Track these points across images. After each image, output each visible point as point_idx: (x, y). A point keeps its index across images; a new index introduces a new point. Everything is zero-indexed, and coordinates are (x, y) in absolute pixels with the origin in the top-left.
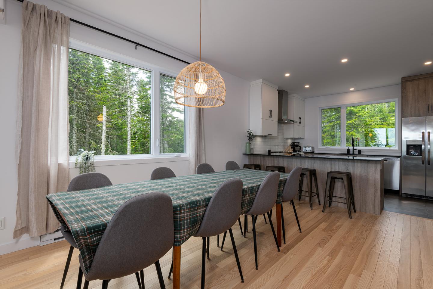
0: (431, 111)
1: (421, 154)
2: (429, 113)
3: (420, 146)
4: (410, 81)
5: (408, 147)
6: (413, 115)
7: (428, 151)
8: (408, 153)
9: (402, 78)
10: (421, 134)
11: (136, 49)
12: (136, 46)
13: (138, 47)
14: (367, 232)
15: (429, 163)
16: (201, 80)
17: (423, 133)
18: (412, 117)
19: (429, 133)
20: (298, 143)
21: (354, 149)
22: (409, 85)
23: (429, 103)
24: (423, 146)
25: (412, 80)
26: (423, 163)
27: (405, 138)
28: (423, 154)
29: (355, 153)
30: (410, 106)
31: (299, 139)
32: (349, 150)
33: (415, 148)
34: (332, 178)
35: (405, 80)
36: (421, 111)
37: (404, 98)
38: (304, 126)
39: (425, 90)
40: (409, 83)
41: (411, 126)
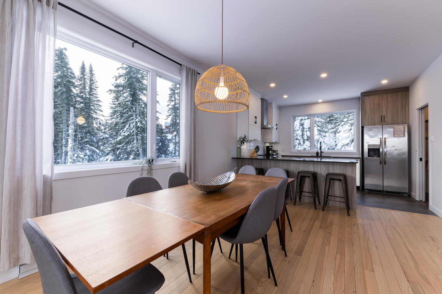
0: (383, 121)
1: (379, 156)
2: (382, 123)
3: (379, 150)
4: (367, 96)
5: (369, 149)
6: (370, 124)
7: (385, 153)
8: (369, 155)
9: (361, 93)
10: (379, 139)
11: (133, 47)
12: (133, 43)
13: (135, 44)
14: (356, 226)
15: (385, 163)
16: (222, 84)
17: (381, 138)
18: (369, 125)
19: (385, 138)
20: (272, 147)
21: (321, 152)
22: (367, 99)
23: (381, 114)
24: (381, 150)
25: (369, 95)
26: (381, 164)
27: (367, 143)
28: (381, 156)
29: (322, 155)
30: (367, 116)
31: (276, 143)
32: (317, 153)
33: (375, 151)
34: (302, 177)
35: (365, 94)
36: (376, 121)
37: (363, 110)
38: (279, 132)
39: (379, 104)
40: (367, 97)
41: (371, 133)
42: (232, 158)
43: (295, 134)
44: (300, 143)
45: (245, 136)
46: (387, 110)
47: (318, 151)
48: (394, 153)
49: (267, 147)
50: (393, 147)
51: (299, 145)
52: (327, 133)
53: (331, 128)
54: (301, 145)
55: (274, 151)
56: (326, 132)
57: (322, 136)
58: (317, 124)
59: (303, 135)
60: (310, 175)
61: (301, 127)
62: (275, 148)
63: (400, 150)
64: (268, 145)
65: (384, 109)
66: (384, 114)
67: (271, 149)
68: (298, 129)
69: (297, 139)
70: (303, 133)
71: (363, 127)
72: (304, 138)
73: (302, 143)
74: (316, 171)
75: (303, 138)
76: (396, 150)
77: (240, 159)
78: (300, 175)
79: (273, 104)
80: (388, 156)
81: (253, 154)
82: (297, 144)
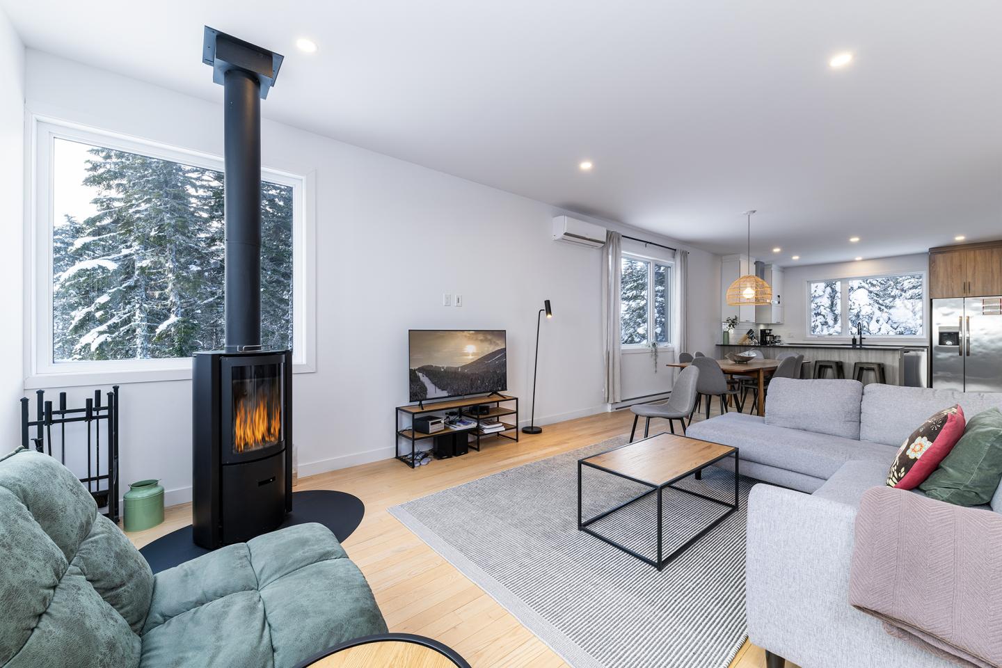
0: (968, 291)
1: (958, 344)
2: (966, 294)
3: (957, 334)
4: (940, 253)
5: (941, 334)
6: (943, 296)
7: (967, 340)
8: (941, 342)
9: (930, 249)
10: (959, 319)
11: (646, 247)
15: (968, 354)
17: (961, 317)
18: (942, 298)
19: (968, 317)
20: (770, 330)
21: (861, 338)
22: (939, 258)
23: (965, 281)
24: (960, 335)
25: (944, 252)
26: (960, 354)
27: (938, 324)
28: (960, 344)
29: (863, 343)
30: (940, 284)
31: (778, 324)
32: (854, 340)
33: (950, 336)
34: (821, 367)
35: (935, 251)
36: (955, 291)
37: (932, 274)
38: (783, 307)
39: (961, 266)
40: (939, 255)
41: (946, 310)
42: (717, 345)
43: (812, 304)
44: (826, 323)
45: (736, 318)
46: (974, 274)
47: (856, 337)
48: (983, 339)
49: (761, 330)
50: (982, 330)
51: (825, 327)
52: (897, 299)
53: (911, 286)
54: (829, 326)
55: (774, 337)
56: (894, 297)
57: (882, 307)
58: (868, 282)
59: (832, 305)
60: (834, 366)
61: (829, 289)
62: (776, 331)
63: (994, 334)
64: (762, 327)
65: (970, 274)
66: (970, 280)
67: (769, 334)
68: (822, 293)
69: (818, 314)
70: (832, 303)
71: (931, 300)
72: (836, 312)
73: (831, 322)
74: (841, 360)
75: (832, 311)
76: (986, 334)
77: (728, 347)
78: (818, 364)
79: (773, 266)
80: (973, 345)
81: (745, 339)
82: (818, 323)
